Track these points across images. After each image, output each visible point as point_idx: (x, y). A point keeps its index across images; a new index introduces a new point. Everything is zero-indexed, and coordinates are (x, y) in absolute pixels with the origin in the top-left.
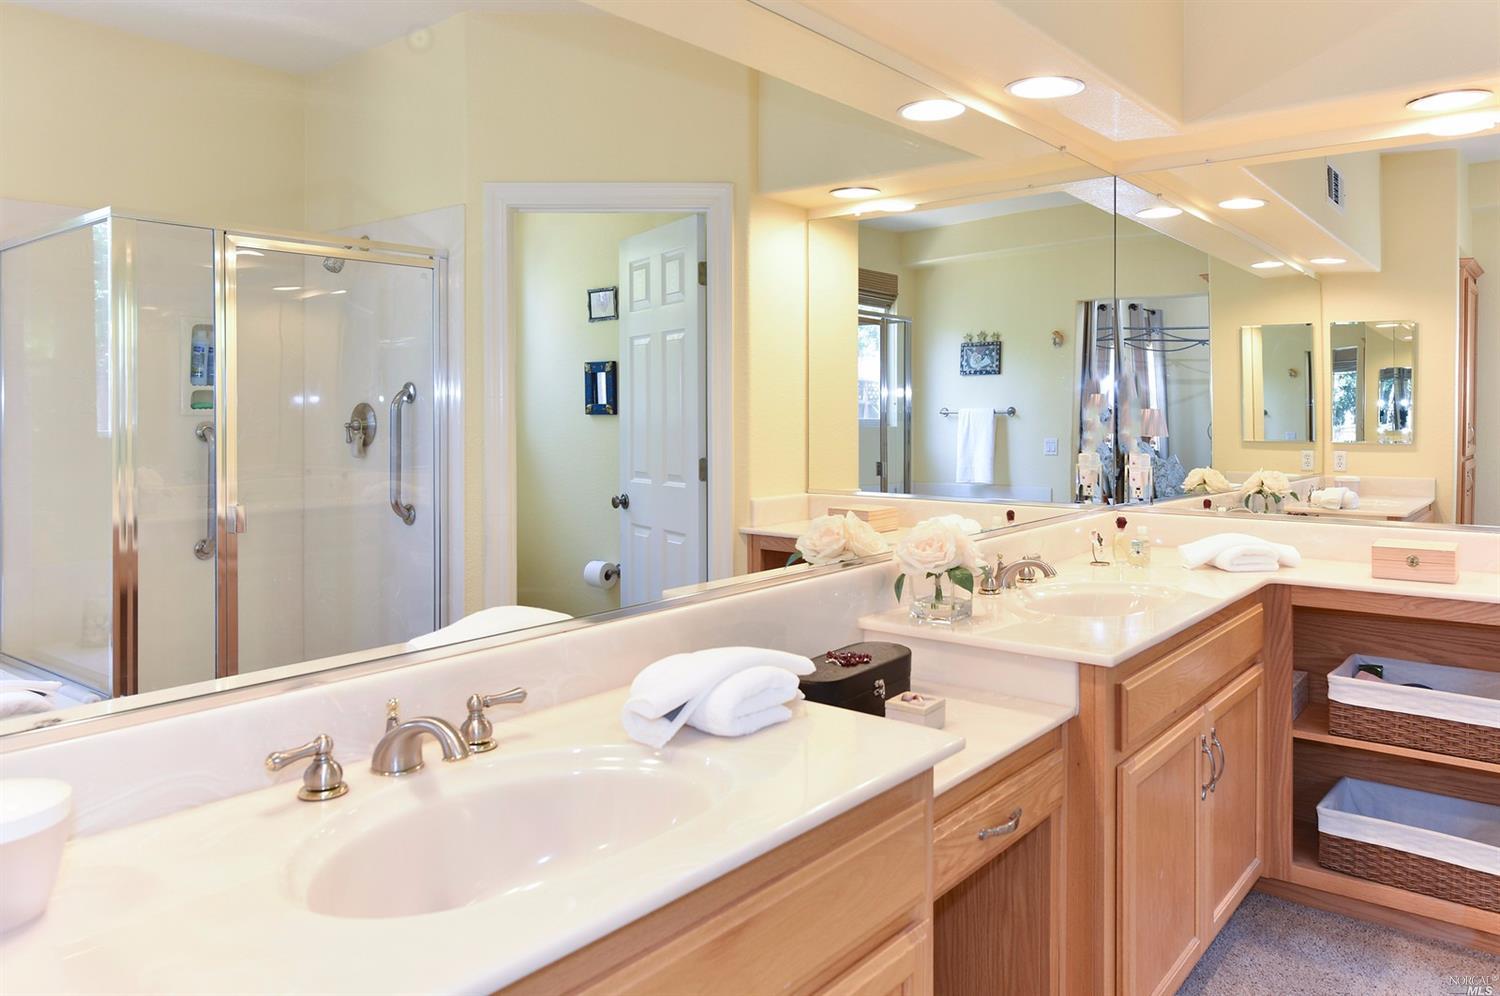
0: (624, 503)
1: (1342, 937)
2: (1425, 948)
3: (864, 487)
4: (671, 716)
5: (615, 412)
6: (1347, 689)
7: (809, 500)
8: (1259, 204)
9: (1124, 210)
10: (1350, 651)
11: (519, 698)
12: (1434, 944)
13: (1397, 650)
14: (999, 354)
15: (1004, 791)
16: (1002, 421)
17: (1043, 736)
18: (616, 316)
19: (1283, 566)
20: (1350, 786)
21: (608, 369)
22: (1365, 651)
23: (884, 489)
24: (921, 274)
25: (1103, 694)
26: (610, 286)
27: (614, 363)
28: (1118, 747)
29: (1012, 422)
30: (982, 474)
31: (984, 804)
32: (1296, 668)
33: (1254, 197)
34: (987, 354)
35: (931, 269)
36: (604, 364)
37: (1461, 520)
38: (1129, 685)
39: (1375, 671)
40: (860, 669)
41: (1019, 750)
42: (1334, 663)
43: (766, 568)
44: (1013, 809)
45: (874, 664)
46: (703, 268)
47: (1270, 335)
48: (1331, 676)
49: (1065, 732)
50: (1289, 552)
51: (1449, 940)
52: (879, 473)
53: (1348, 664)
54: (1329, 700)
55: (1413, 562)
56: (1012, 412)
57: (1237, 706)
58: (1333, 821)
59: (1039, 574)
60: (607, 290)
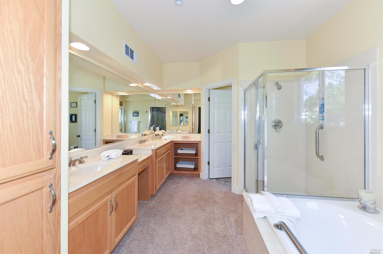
0: (79, 136)
1: (179, 177)
2: (186, 177)
3: (120, 132)
4: (108, 157)
5: (76, 122)
6: (179, 151)
7: (112, 135)
8: (171, 98)
9: (156, 97)
10: (180, 147)
11: (87, 157)
12: (187, 176)
13: (184, 147)
14: (138, 114)
15: (144, 163)
16: (139, 123)
17: (148, 157)
18: (76, 107)
19: (173, 139)
20: (180, 162)
21: (75, 115)
22: (181, 147)
23: (122, 132)
24: (126, 102)
25: (154, 153)
26: (75, 102)
27: (76, 114)
28: (156, 158)
29: (140, 123)
30: (136, 130)
31: (142, 164)
32: (174, 150)
33: (170, 97)
34: (136, 114)
35: (128, 101)
36: (74, 114)
37: (193, 133)
38: (157, 151)
39: (182, 149)
40: (127, 152)
41: (146, 159)
42: (178, 149)
43: (105, 144)
44: (145, 165)
45: (129, 151)
46: (95, 101)
47: (173, 112)
48: (178, 150)
49: (150, 157)
50: (174, 137)
51: (188, 176)
52: (121, 130)
53: (180, 149)
54: (178, 153)
55: (185, 137)
56: (140, 122)
57: (168, 154)
58: (178, 166)
59: (146, 141)
60: (75, 103)
